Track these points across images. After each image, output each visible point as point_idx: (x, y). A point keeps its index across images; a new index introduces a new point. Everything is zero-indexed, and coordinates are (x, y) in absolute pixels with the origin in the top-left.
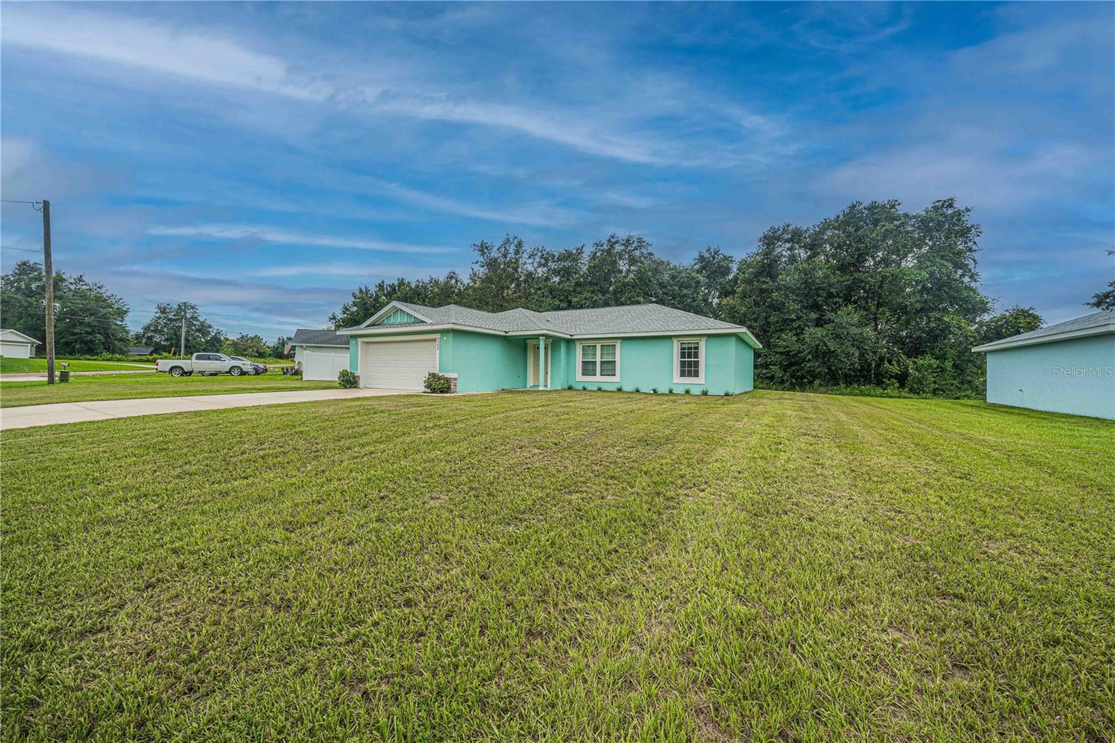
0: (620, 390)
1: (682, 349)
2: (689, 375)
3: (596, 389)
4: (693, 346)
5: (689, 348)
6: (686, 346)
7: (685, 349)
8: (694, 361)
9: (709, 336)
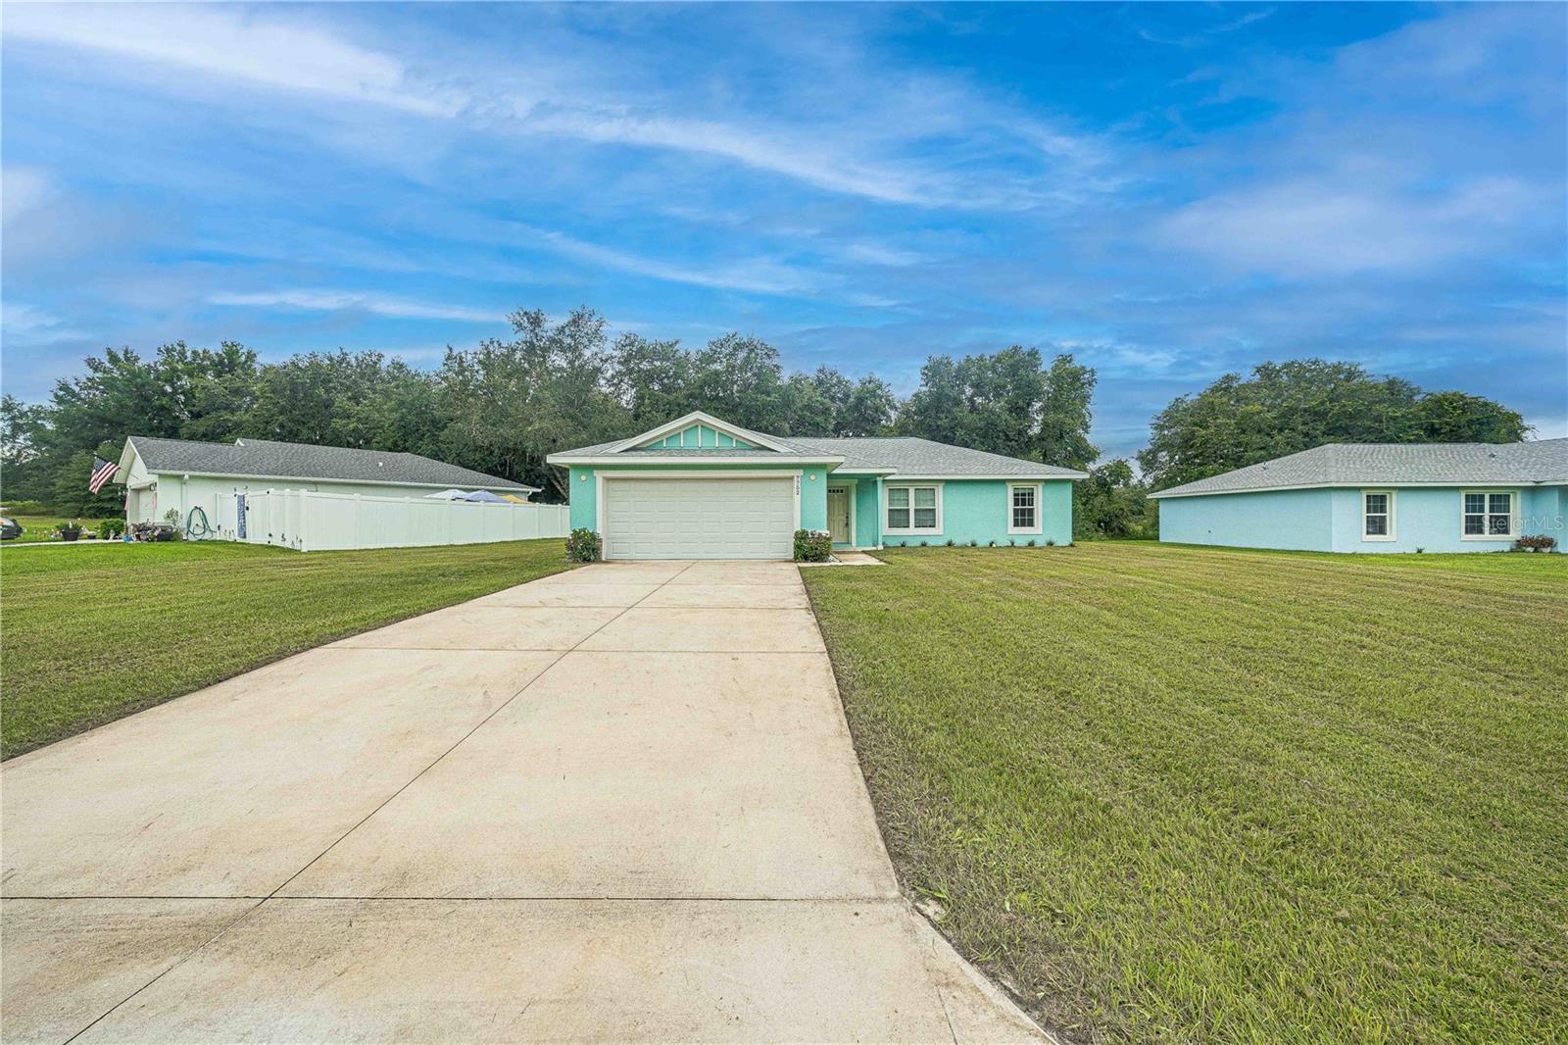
0: (950, 544)
1: (1015, 495)
2: (1023, 525)
3: (918, 544)
4: (1027, 492)
5: (1024, 495)
6: (1020, 492)
7: (1018, 495)
8: (1029, 509)
9: (1047, 482)
